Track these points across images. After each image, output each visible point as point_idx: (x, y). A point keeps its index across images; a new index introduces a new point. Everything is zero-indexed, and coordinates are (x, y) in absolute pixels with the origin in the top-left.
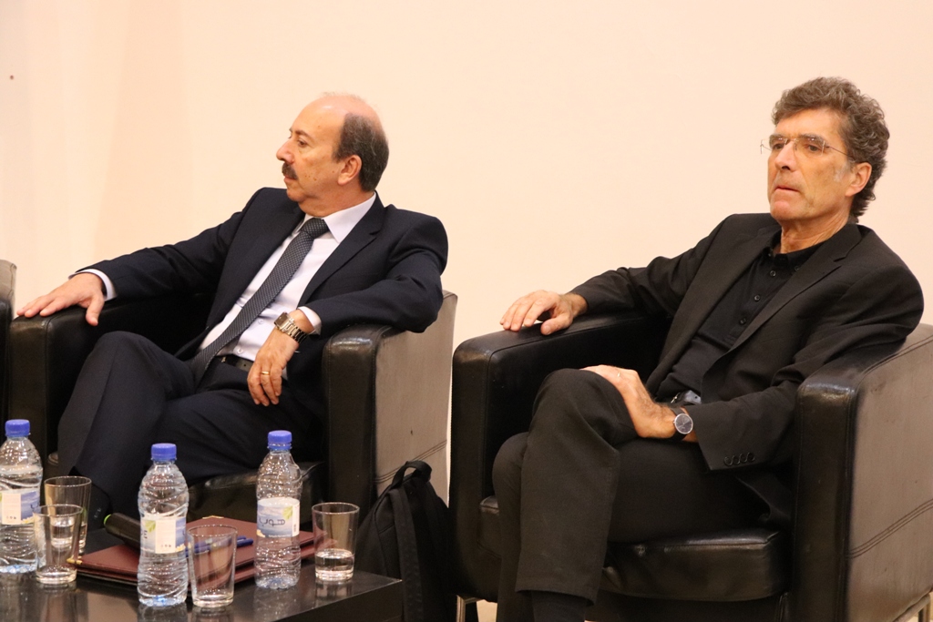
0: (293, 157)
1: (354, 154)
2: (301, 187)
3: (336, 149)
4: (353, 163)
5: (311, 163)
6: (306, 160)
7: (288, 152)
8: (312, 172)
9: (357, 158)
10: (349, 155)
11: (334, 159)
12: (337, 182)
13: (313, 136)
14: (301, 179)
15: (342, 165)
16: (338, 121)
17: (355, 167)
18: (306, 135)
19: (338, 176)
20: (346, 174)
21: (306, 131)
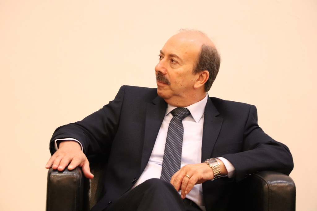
0: (166, 70)
1: (206, 70)
2: (172, 89)
3: (195, 66)
4: (204, 75)
5: (180, 75)
6: (177, 73)
7: (163, 68)
8: (179, 80)
9: (208, 72)
10: (203, 70)
11: (193, 73)
12: (193, 87)
13: (182, 58)
14: (172, 85)
15: (197, 76)
16: (197, 49)
17: (205, 78)
18: (177, 57)
19: (194, 83)
20: (199, 82)
21: (178, 55)
